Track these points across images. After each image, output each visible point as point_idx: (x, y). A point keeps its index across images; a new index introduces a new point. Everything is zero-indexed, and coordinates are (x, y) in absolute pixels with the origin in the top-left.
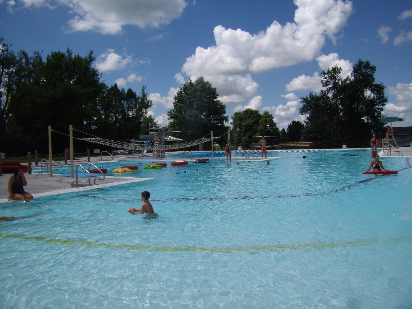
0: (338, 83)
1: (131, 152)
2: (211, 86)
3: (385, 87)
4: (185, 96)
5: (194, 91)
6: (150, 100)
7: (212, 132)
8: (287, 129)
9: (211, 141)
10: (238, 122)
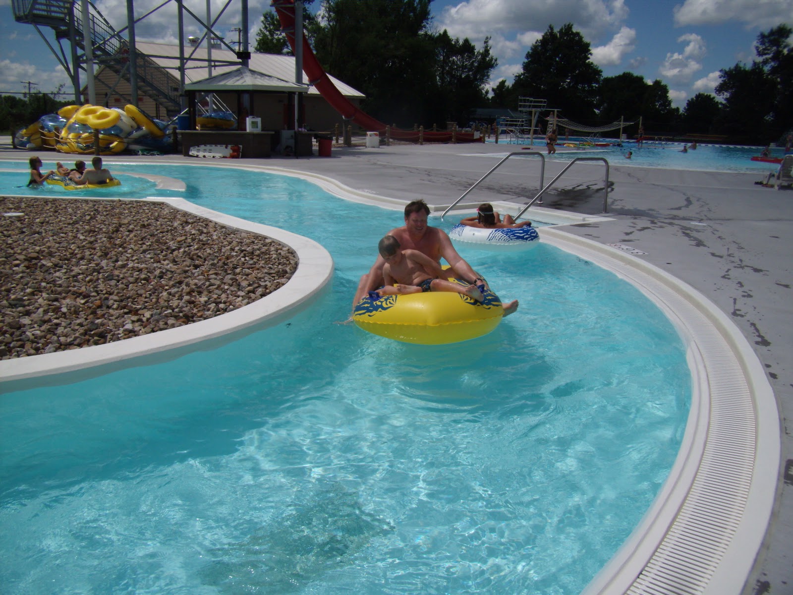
0: (782, 51)
4: (543, 54)
6: (494, 58)
7: (622, 117)
8: (685, 109)
9: (620, 129)
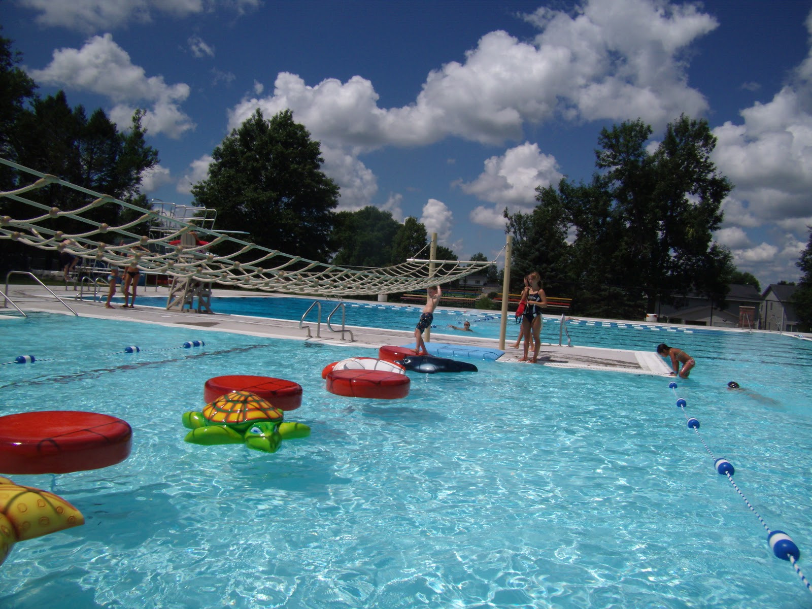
0: (635, 162)
1: (86, 280)
2: (308, 136)
3: (732, 187)
4: (243, 153)
5: (267, 141)
6: (153, 149)
10: (347, 235)
